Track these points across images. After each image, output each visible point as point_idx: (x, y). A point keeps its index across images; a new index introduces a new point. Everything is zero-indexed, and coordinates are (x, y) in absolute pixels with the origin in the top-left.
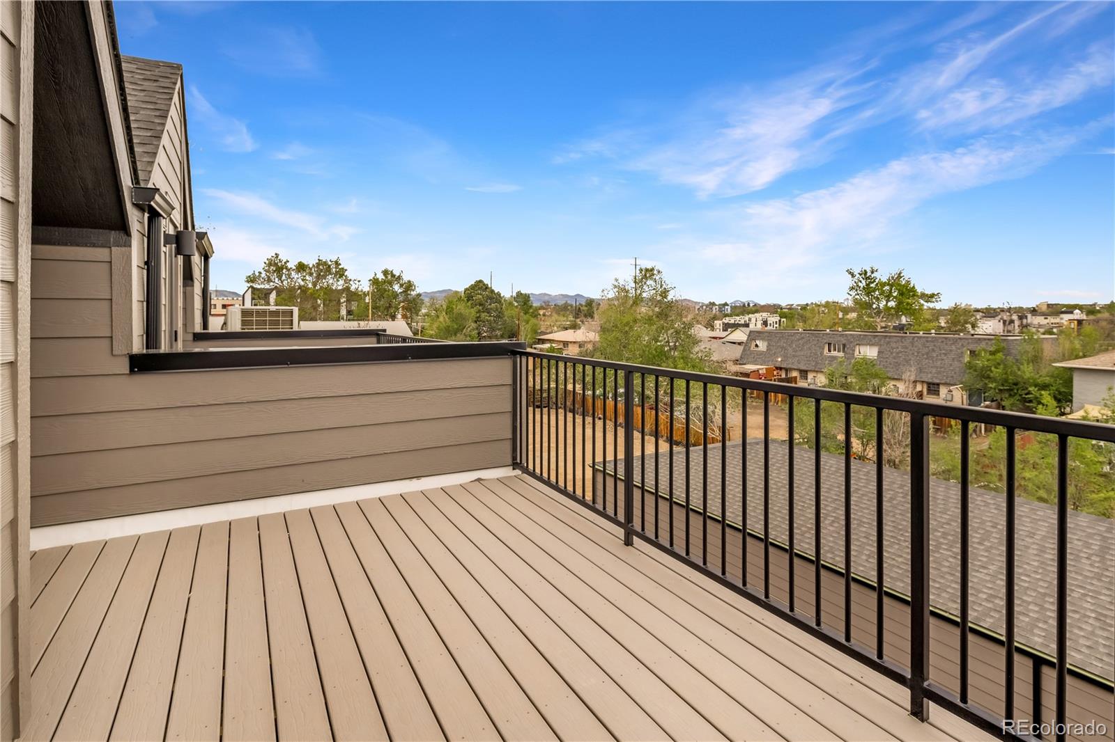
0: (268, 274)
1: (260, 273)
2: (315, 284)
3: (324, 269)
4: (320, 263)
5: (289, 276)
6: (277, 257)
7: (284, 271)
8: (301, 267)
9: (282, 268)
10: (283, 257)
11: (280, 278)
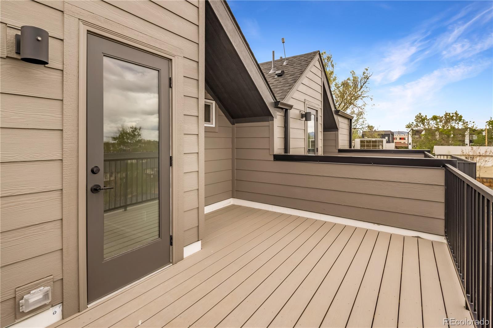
0: (417, 123)
1: (413, 123)
2: (443, 126)
3: (449, 118)
4: (446, 115)
5: (428, 124)
6: (420, 115)
7: (426, 121)
8: (435, 118)
9: (424, 120)
10: (423, 115)
11: (423, 124)
